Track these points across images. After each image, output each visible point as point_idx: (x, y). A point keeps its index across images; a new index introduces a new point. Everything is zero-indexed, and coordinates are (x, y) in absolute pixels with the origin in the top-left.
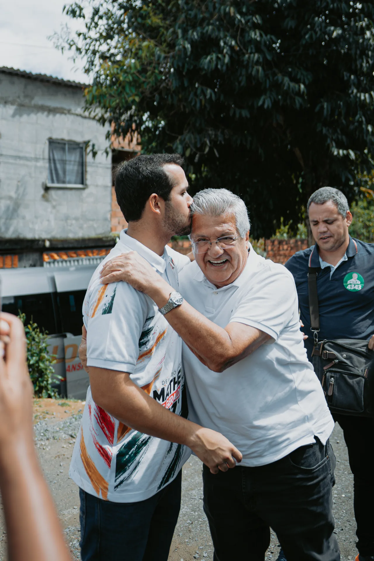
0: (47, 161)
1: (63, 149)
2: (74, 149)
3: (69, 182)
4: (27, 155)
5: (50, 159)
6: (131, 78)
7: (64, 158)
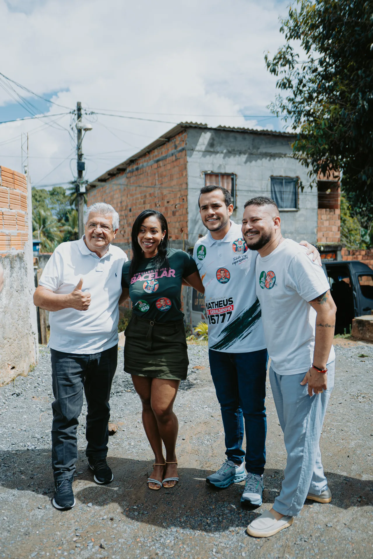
0: (270, 193)
1: (281, 183)
2: (290, 182)
3: (286, 207)
4: (256, 189)
5: (272, 191)
6: (322, 132)
7: (282, 190)
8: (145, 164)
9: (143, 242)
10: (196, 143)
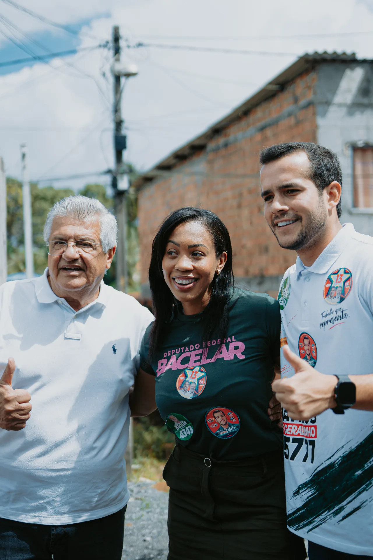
8: (240, 135)
9: (174, 279)
10: (334, 90)
